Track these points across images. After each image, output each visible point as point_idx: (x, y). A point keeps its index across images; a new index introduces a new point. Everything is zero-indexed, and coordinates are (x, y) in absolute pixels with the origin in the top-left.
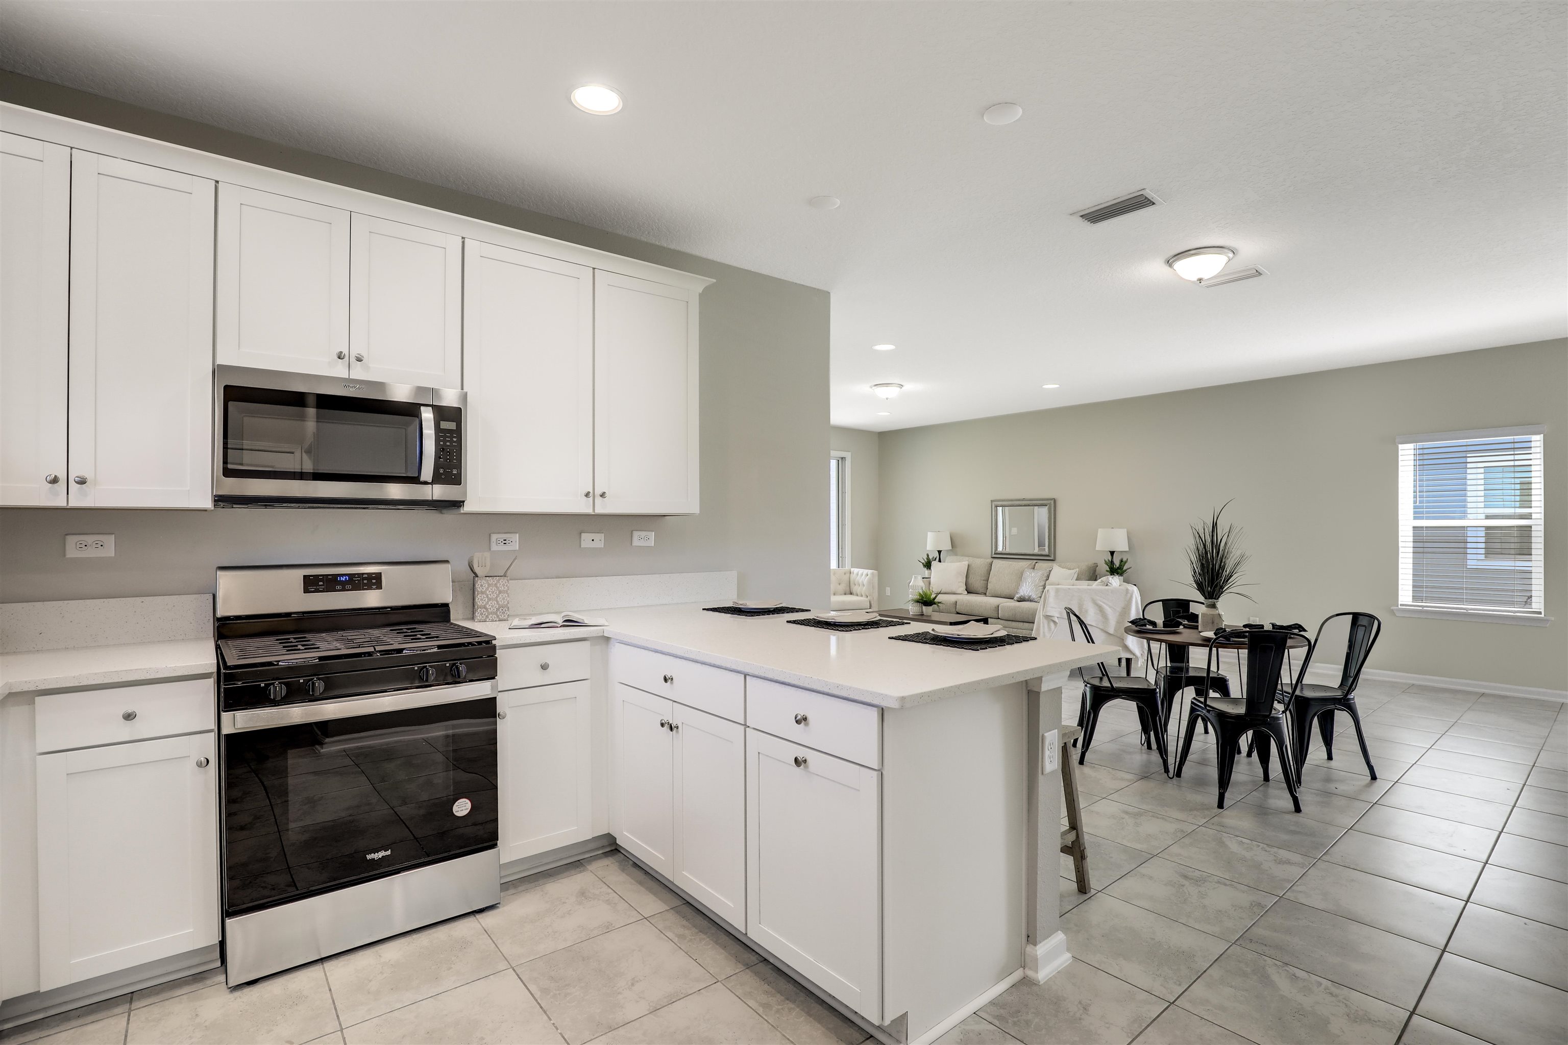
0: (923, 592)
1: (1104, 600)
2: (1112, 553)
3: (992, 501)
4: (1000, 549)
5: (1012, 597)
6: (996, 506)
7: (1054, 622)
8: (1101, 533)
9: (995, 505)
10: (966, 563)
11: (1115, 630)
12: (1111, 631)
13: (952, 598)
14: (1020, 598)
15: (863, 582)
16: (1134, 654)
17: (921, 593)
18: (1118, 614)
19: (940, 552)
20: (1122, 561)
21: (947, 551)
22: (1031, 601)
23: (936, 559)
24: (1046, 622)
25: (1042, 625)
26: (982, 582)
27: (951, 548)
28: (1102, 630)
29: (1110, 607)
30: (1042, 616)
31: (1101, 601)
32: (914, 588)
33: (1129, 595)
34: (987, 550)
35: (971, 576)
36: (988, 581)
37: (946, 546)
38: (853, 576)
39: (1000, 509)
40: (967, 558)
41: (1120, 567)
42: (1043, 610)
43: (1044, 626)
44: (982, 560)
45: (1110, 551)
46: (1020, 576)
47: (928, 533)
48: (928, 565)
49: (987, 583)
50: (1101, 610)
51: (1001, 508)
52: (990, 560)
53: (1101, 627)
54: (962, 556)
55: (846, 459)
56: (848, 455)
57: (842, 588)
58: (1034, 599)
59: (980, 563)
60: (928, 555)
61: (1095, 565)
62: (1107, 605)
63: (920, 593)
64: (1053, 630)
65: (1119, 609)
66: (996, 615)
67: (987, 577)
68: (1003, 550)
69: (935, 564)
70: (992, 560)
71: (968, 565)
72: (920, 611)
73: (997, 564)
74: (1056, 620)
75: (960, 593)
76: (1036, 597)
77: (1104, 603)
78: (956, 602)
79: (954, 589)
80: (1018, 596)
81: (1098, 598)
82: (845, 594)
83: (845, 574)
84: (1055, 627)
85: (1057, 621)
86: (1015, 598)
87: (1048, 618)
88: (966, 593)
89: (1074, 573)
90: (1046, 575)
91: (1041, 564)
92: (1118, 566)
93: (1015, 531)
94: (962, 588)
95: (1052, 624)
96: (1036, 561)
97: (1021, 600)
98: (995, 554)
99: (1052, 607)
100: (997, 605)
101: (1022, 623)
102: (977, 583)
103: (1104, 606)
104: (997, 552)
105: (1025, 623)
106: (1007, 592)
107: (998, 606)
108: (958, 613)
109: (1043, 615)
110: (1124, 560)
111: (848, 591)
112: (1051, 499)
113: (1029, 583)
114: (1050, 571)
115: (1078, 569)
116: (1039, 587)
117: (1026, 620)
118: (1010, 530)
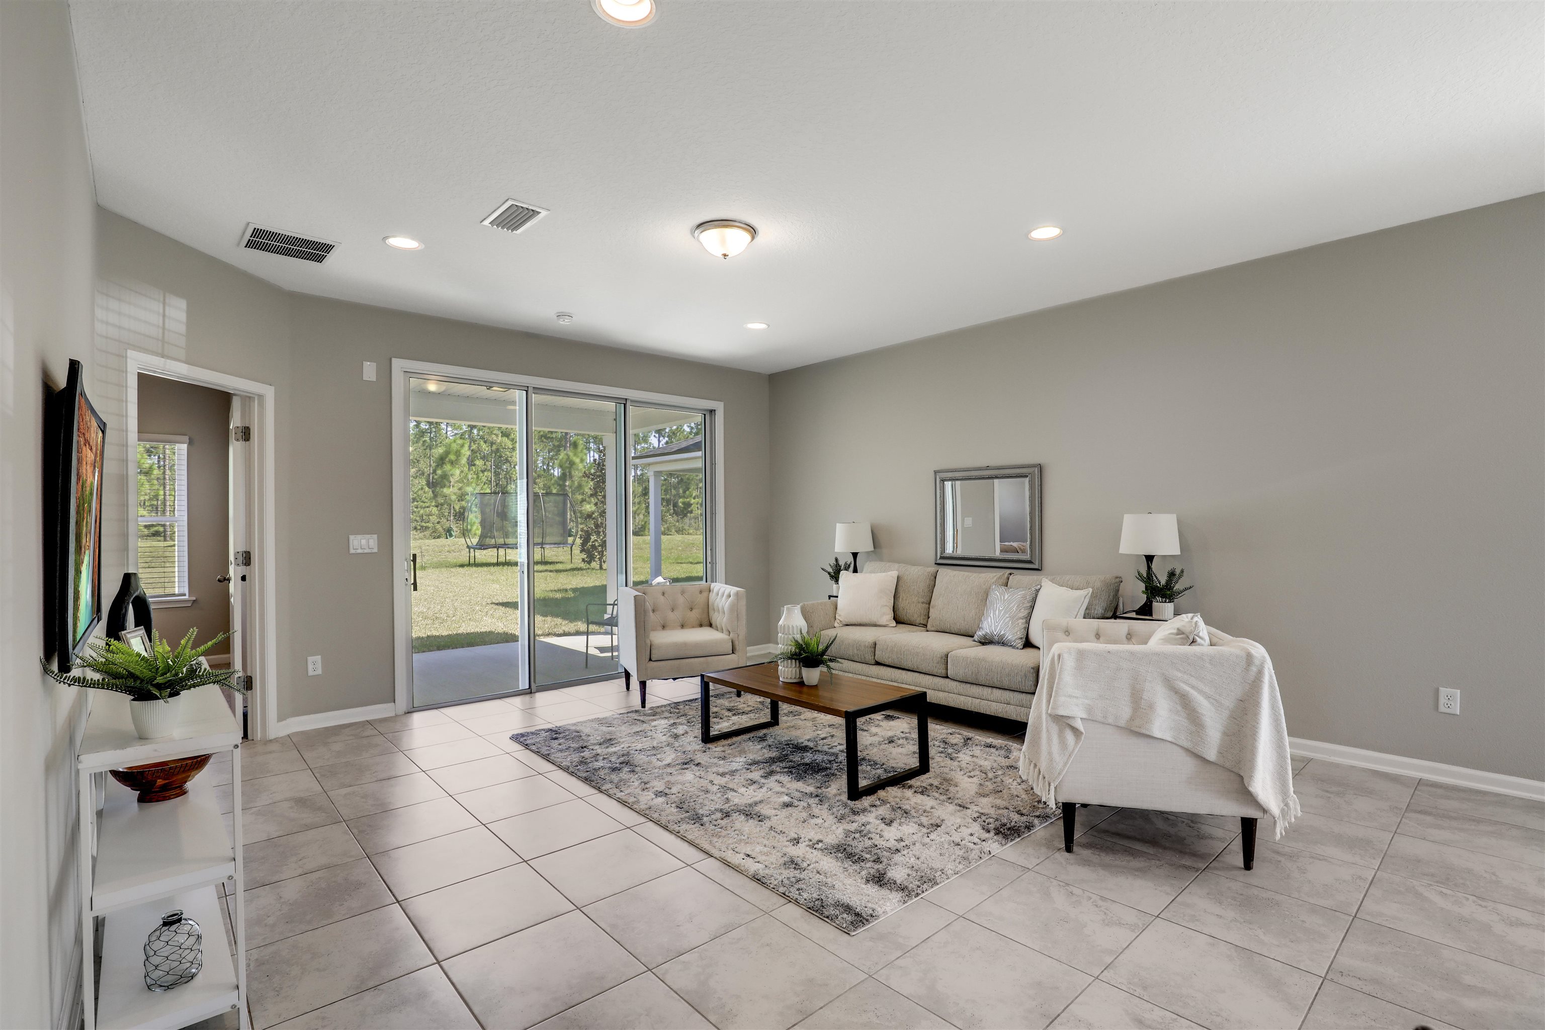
0: (803, 638)
1: (1193, 681)
2: (1150, 559)
3: (936, 472)
4: (949, 550)
5: (970, 634)
6: (943, 481)
7: (1075, 731)
8: (1129, 521)
9: (942, 477)
10: (894, 574)
11: (1220, 752)
12: (1212, 754)
13: (867, 636)
14: (985, 637)
15: (723, 608)
16: (1265, 811)
17: (800, 641)
18: (1226, 713)
19: (855, 555)
20: (1172, 574)
21: (868, 553)
22: (1004, 644)
23: (849, 565)
24: (1054, 729)
25: (1044, 735)
26: (920, 605)
27: (873, 549)
28: (1187, 750)
29: (1208, 697)
30: (1044, 716)
31: (1184, 682)
32: (786, 632)
33: (1254, 669)
34: (928, 552)
35: (902, 595)
36: (929, 604)
37: (864, 545)
38: (712, 596)
39: (948, 484)
40: (897, 565)
41: (1169, 585)
42: (1049, 702)
43: (1049, 740)
44: (920, 568)
45: (1145, 556)
46: (984, 597)
47: (837, 524)
48: (835, 577)
49: (929, 608)
50: (1185, 703)
51: (950, 483)
52: (933, 569)
53: (1186, 744)
54: (889, 562)
55: (716, 411)
56: (719, 407)
57: (694, 615)
58: (1010, 641)
59: (917, 574)
60: (837, 560)
61: (1118, 580)
62: (1200, 692)
63: (796, 641)
64: (1070, 748)
65: (1229, 702)
66: (944, 671)
67: (928, 599)
68: (953, 552)
69: (843, 575)
70: (937, 567)
71: (898, 577)
72: (798, 676)
73: (946, 576)
74: (1079, 725)
75: (884, 623)
76: (1014, 639)
77: (1193, 687)
78: (875, 644)
79: (874, 618)
80: (980, 633)
81: (1179, 675)
82: (701, 626)
83: (701, 592)
84: (1077, 743)
85: (1081, 728)
86: (976, 638)
87: (1062, 721)
88: (894, 624)
89: (1082, 596)
90: (1029, 598)
91: (1019, 578)
92: (1163, 582)
93: (969, 522)
94: (887, 617)
95: (1070, 737)
96: (1009, 571)
97: (986, 642)
98: (941, 558)
99: (1070, 696)
100: (945, 651)
101: (990, 690)
102: (912, 607)
103: (1193, 693)
104: (944, 555)
105: (994, 690)
106: (962, 625)
107: (947, 656)
108: (878, 663)
109: (1047, 713)
110: (1178, 572)
111: (706, 622)
112: (1034, 466)
113: (1000, 611)
114: (1038, 591)
115: (1091, 590)
116: (1018, 619)
117: (997, 684)
118: (963, 520)
